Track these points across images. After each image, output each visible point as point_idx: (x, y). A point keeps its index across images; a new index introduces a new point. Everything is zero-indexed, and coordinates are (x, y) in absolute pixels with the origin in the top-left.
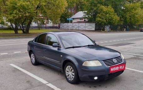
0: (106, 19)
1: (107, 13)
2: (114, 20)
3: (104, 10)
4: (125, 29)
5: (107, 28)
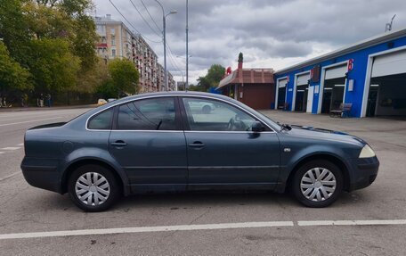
2: (15, 77)
4: (42, 101)
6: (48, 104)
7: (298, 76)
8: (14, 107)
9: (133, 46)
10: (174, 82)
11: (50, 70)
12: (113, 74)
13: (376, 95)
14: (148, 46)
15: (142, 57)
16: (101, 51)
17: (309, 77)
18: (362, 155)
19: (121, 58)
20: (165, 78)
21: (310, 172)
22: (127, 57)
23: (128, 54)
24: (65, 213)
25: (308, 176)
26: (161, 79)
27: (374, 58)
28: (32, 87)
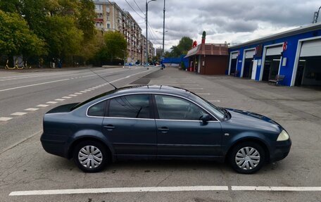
0: (15, 42)
1: (14, 29)
2: (33, 46)
3: (7, 21)
4: (54, 64)
5: (18, 61)
6: (59, 66)
7: (246, 51)
8: (33, 68)
9: (123, 21)
10: (154, 49)
11: (60, 39)
12: (108, 43)
13: (303, 69)
14: (134, 21)
15: (130, 30)
16: (99, 25)
17: (254, 53)
18: (279, 139)
19: (114, 31)
20: (147, 46)
21: (242, 150)
22: (118, 30)
23: (119, 27)
24: (71, 172)
25: (240, 152)
26: (144, 46)
27: (303, 43)
28: (46, 53)
